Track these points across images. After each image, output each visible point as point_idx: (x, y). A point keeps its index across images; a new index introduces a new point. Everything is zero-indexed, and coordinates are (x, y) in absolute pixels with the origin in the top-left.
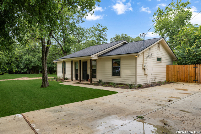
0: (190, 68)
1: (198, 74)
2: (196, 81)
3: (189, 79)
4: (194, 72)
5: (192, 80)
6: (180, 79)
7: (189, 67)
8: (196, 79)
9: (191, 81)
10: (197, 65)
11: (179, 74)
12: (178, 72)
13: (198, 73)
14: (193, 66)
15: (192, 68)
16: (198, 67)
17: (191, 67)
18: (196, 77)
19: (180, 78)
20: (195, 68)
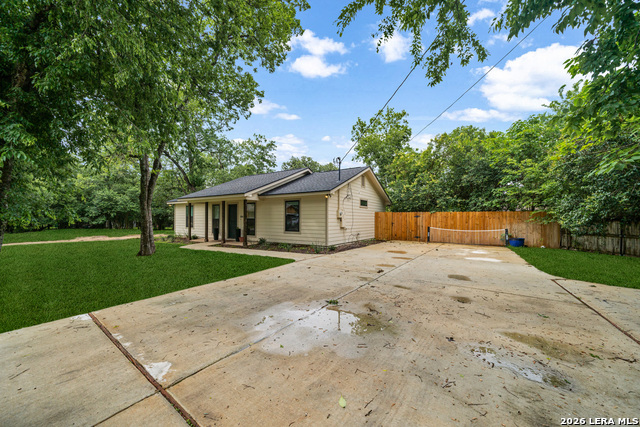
1: (421, 227)
2: (417, 237)
3: (408, 235)
4: (415, 223)
5: (412, 236)
6: (396, 235)
7: (408, 216)
8: (418, 235)
10: (418, 213)
11: (393, 227)
12: (392, 223)
13: (421, 225)
14: (413, 213)
15: (411, 217)
16: (421, 215)
18: (418, 231)
20: (417, 217)
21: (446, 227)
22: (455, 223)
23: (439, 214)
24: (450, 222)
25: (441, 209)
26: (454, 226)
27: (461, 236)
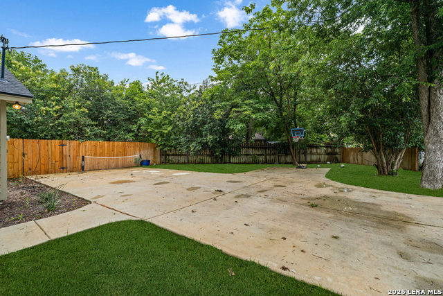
0: (51, 145)
1: (68, 157)
2: (63, 168)
3: (50, 167)
4: (60, 153)
5: (57, 167)
6: (30, 169)
7: (49, 145)
8: (65, 166)
9: (55, 170)
10: (65, 142)
11: (25, 159)
12: (24, 154)
13: (68, 154)
14: (57, 142)
15: (55, 146)
16: (68, 144)
17: (53, 145)
18: (64, 161)
19: (30, 167)
20: (63, 145)
21: (95, 155)
22: (104, 151)
23: (88, 143)
24: (99, 150)
25: (89, 138)
26: (102, 154)
27: (109, 162)
